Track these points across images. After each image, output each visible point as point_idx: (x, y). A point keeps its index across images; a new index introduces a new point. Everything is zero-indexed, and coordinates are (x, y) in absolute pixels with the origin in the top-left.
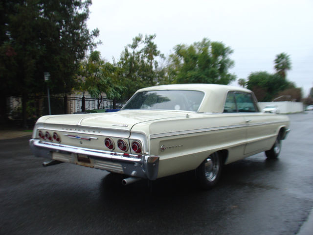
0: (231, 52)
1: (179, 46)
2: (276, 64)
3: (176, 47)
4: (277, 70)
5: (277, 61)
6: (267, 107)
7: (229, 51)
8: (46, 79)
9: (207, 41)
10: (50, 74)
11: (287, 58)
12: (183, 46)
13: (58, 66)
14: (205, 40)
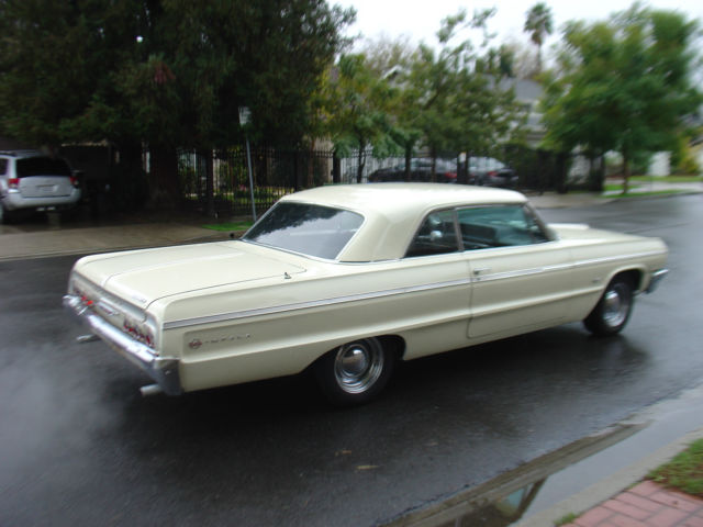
3: (566, 27)
8: (243, 121)
9: (640, 10)
10: (250, 110)
12: (578, 25)
13: (264, 95)
14: (635, 7)
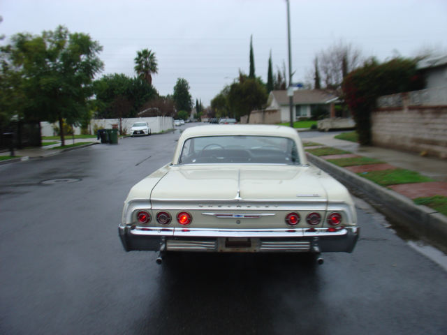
0: (100, 49)
1: (21, 35)
2: (138, 65)
4: (138, 73)
5: (138, 60)
6: (135, 125)
7: (97, 48)
11: (152, 57)
14: (61, 28)
